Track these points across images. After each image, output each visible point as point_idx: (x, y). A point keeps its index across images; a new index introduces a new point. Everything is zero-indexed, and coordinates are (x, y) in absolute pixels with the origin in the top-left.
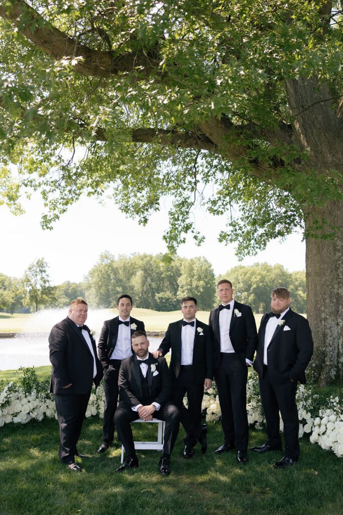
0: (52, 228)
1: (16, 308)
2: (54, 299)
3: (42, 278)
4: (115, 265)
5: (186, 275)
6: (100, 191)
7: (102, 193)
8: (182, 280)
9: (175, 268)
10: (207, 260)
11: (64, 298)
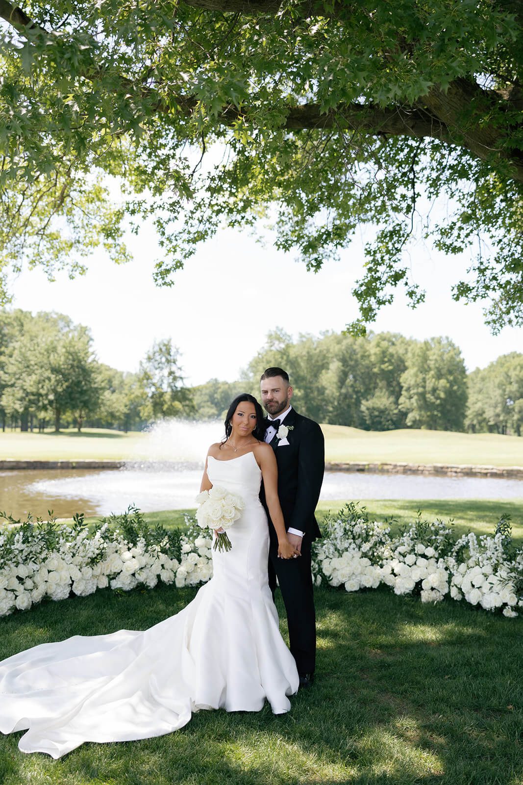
0: (173, 283)
1: (132, 422)
2: (193, 409)
3: (171, 373)
4: (293, 353)
5: (415, 369)
6: (250, 218)
7: (253, 221)
8: (408, 378)
9: (395, 356)
10: (453, 342)
11: (208, 406)
